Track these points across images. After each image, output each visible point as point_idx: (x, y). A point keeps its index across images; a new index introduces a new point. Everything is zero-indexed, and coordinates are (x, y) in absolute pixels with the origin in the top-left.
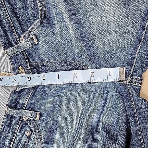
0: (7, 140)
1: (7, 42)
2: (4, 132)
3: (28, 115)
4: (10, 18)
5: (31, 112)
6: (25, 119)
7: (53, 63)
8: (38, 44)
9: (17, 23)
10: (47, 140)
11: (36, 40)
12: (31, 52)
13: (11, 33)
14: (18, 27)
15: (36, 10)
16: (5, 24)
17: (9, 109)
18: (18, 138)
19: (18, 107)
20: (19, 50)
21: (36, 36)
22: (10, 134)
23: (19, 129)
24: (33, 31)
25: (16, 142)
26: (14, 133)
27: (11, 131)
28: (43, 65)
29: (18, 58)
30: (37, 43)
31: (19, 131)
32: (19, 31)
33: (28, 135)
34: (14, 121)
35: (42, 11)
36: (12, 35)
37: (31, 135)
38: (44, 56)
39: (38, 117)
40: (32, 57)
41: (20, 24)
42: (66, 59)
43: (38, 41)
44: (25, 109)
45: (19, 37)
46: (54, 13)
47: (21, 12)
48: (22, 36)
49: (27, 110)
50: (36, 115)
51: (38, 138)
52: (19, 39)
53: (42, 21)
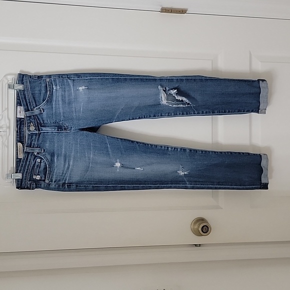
0: (26, 166)
5: (39, 148)
6: (36, 154)
8: (43, 113)
9: (34, 101)
11: (42, 111)
14: (34, 103)
18: (33, 164)
21: (43, 109)
22: (28, 163)
25: (32, 166)
26: (30, 162)
27: (28, 161)
32: (34, 105)
34: (30, 155)
37: (41, 161)
39: (43, 151)
44: (35, 147)
45: (34, 108)
46: (54, 98)
47: (37, 96)
49: (37, 148)
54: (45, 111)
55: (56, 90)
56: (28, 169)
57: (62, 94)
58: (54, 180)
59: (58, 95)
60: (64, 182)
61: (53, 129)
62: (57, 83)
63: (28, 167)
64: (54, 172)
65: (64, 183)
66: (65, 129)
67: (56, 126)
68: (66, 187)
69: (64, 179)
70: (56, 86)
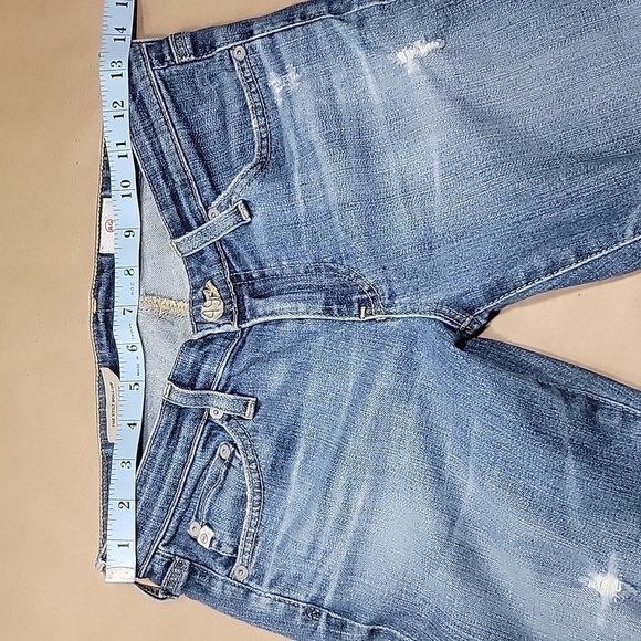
0: (171, 470)
1: (179, 220)
2: (161, 451)
3: (224, 406)
4: (186, 159)
5: (232, 396)
6: (217, 416)
7: (288, 271)
8: (250, 223)
9: (201, 171)
10: (273, 468)
11: (245, 213)
12: (235, 243)
13: (187, 196)
14: (205, 181)
15: (249, 137)
16: (174, 175)
17: (177, 388)
18: (200, 464)
19: (199, 385)
20: (205, 238)
21: (245, 202)
22: (177, 455)
23: (202, 442)
24: (237, 190)
25: (195, 473)
26: (188, 451)
27: (179, 447)
28: (263, 275)
29: (203, 261)
30: (249, 219)
31: (201, 445)
32: (208, 192)
33: (226, 456)
35: (262, 139)
36: (189, 204)
37: (233, 455)
38: (265, 253)
39: (251, 410)
40: (236, 256)
41: (210, 175)
42: (318, 260)
43: (251, 216)
44: (216, 390)
45: (207, 205)
47: (212, 143)
48: (214, 204)
49: (223, 391)
50: (246, 405)
51: (250, 462)
52: (207, 211)
53: (262, 165)
54: (258, 212)
55: (287, 95)
56: (175, 487)
57: (318, 106)
58: (268, 577)
59: (299, 119)
60: (314, 591)
61: (302, 307)
62: (285, 54)
63: (178, 475)
64: (275, 533)
65: (316, 602)
66: (361, 303)
67: (320, 289)
68: (322, 626)
69: (319, 580)
70: (282, 71)
